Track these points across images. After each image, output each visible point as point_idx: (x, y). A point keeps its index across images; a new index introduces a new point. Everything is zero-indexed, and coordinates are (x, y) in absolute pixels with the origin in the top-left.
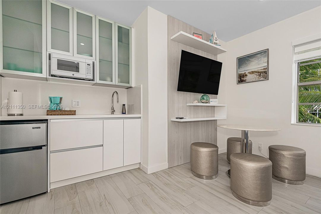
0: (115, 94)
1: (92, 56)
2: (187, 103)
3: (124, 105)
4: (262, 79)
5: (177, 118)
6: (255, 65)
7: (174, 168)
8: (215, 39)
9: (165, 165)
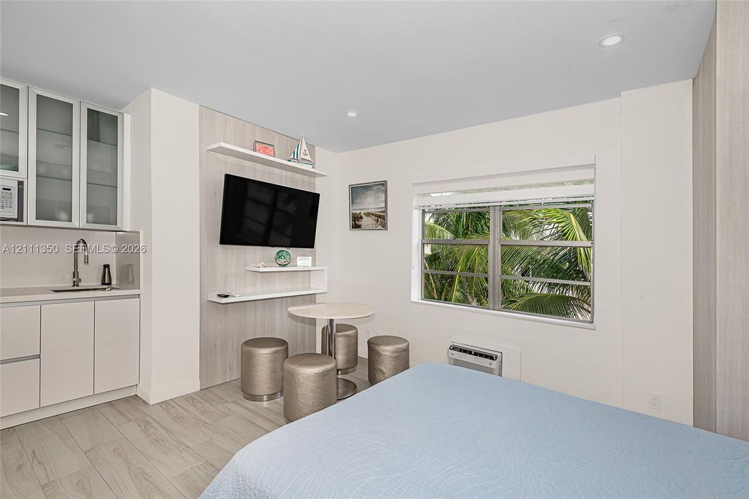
0: (81, 244)
1: (16, 169)
2: (246, 266)
3: (106, 266)
4: (380, 227)
5: (219, 296)
6: (371, 203)
7: (210, 389)
8: (303, 152)
9: (194, 386)
